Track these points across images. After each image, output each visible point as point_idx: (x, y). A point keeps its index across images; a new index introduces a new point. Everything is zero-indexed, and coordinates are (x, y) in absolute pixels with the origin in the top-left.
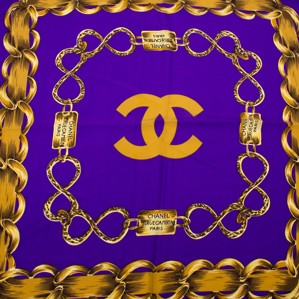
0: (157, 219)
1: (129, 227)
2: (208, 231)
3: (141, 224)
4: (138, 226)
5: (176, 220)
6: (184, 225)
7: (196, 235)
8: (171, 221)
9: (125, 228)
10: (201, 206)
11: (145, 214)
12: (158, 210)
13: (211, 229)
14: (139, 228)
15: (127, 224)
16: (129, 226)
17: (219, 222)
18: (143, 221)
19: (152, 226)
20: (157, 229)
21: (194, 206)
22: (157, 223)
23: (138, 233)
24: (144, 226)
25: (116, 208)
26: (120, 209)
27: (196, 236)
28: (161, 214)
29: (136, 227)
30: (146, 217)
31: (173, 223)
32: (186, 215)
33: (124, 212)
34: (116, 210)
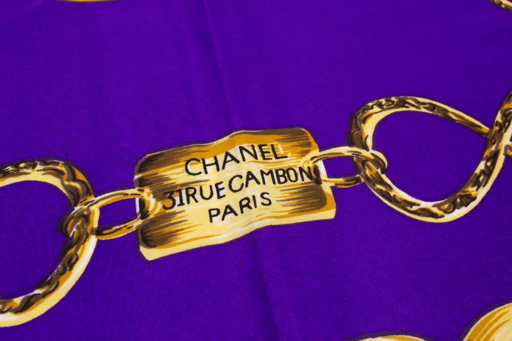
0: (232, 169)
1: (98, 232)
2: (478, 184)
3: (160, 205)
4: (142, 218)
5: (321, 165)
6: (367, 178)
7: (438, 206)
8: (301, 170)
9: (80, 238)
10: (403, 103)
11: (169, 161)
12: (226, 138)
13: (488, 172)
14: (153, 221)
15: (86, 218)
16: (95, 224)
17: (507, 147)
18: (167, 193)
19: (215, 203)
20: (242, 207)
21: (376, 109)
22: (236, 184)
23: (150, 244)
24: (176, 209)
25: (17, 166)
26: (39, 167)
27: (435, 210)
28: (241, 149)
29: (137, 223)
30: (175, 174)
31: (310, 176)
32: (355, 140)
33: (59, 174)
34: (17, 173)
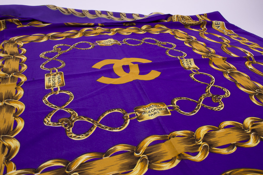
0: (151, 109)
1: (130, 118)
2: (196, 110)
3: (140, 114)
4: (137, 116)
5: (167, 108)
6: (176, 109)
7: (190, 113)
8: (164, 108)
9: (127, 119)
10: (181, 98)
11: (139, 108)
12: (149, 104)
13: (198, 108)
14: (139, 117)
15: (127, 117)
16: (129, 117)
17: (201, 104)
18: (140, 112)
19: (149, 114)
20: (154, 114)
21: (176, 99)
22: (153, 111)
23: (139, 120)
24: (143, 115)
25: (112, 110)
26: (116, 110)
27: (189, 114)
28: (153, 105)
29: (136, 117)
30: (141, 110)
31: (165, 109)
32: (173, 104)
33: (120, 111)
34: (113, 111)
